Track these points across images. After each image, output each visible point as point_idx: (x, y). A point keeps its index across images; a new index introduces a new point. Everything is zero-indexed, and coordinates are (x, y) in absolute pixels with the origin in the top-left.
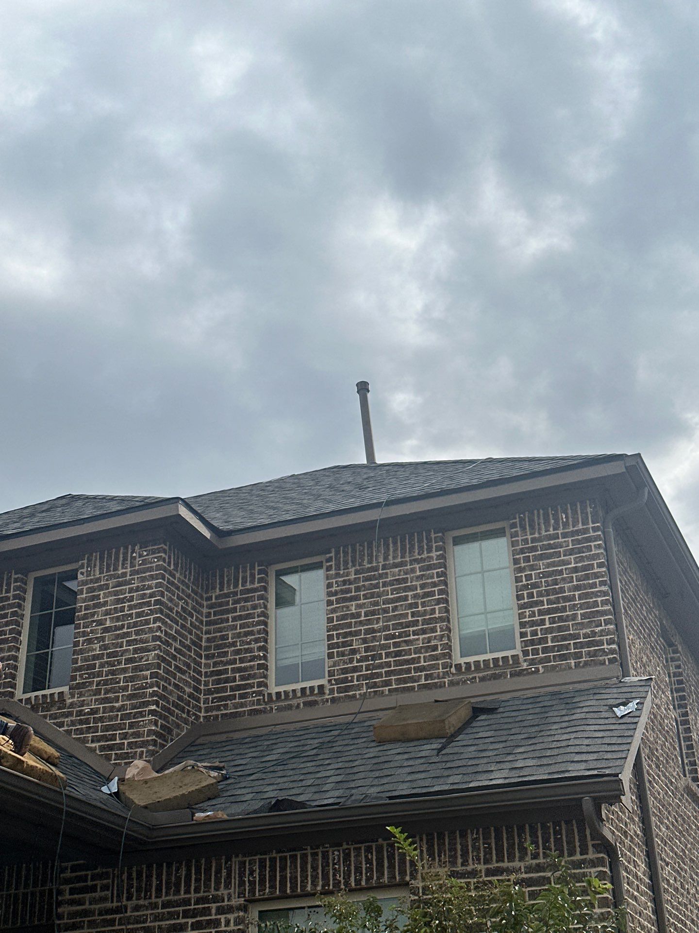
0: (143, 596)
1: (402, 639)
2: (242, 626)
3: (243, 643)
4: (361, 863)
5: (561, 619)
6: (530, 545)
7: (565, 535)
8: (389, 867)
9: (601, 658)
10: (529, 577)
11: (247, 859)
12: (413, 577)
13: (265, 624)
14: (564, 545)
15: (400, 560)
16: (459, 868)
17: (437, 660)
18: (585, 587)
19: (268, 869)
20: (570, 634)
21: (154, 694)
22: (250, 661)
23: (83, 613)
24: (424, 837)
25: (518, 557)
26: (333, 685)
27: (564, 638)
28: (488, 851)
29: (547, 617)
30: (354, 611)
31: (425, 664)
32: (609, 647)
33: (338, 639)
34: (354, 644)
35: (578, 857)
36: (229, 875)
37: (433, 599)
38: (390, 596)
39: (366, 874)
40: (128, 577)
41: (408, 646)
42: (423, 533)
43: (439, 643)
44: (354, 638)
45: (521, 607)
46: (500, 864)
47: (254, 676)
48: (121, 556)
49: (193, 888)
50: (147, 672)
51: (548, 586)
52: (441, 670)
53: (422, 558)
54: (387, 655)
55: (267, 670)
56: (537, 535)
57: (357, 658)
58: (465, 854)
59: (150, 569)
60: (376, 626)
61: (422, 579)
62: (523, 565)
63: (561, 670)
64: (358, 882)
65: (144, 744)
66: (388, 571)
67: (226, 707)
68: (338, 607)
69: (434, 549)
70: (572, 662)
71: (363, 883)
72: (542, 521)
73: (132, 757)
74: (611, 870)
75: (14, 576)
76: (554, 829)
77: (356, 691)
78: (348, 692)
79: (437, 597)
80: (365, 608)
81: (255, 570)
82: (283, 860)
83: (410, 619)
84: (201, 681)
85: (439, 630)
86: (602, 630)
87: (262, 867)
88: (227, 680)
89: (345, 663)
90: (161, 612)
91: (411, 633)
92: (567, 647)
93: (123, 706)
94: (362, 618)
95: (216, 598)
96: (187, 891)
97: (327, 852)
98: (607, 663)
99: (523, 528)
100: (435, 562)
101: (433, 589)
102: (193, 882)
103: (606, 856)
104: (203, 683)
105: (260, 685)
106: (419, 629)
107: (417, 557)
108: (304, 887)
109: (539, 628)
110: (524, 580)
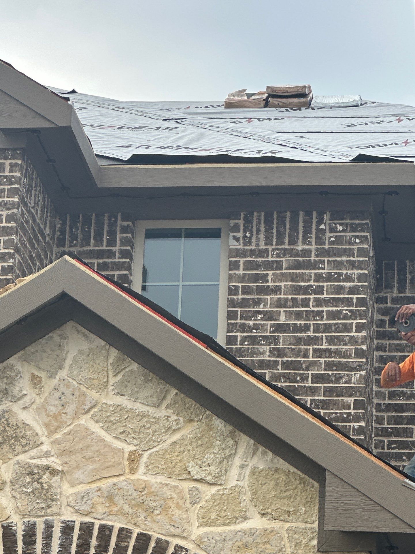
0: (339, 290)
23: (240, 297)
40: (313, 258)
48: (301, 225)
50: (349, 399)
75: (120, 223)
95: (392, 301)
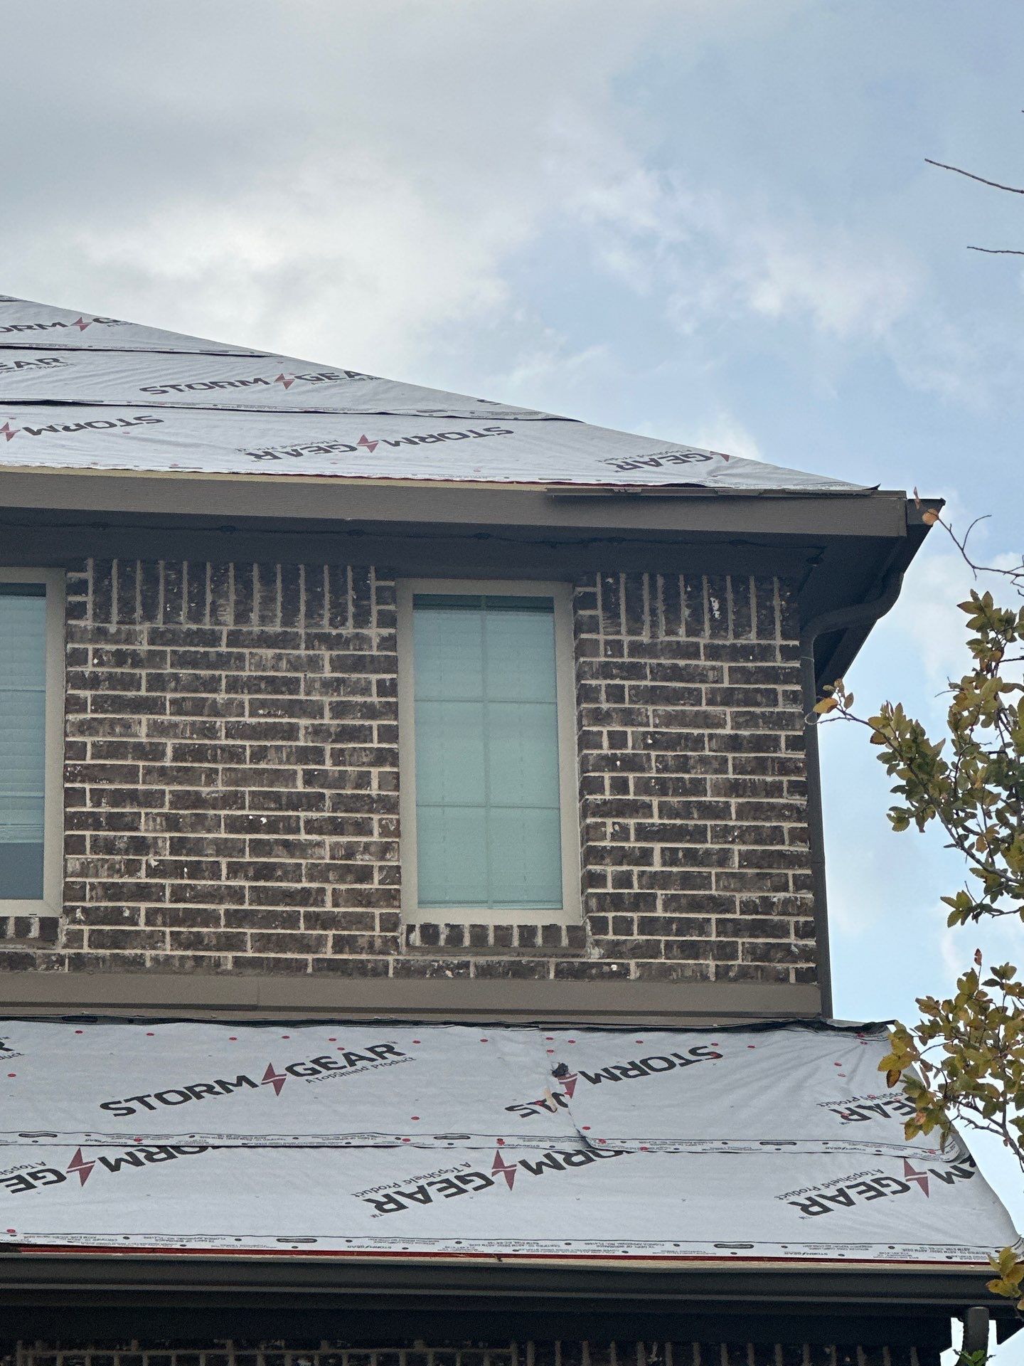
1: (276, 836)
5: (691, 856)
6: (626, 659)
7: (714, 653)
9: (780, 966)
10: (618, 740)
12: (313, 680)
14: (711, 675)
15: (279, 629)
17: (369, 904)
18: (754, 789)
20: (711, 898)
25: (594, 682)
26: (79, 922)
27: (695, 904)
29: (657, 847)
30: (144, 740)
31: (336, 910)
32: (801, 943)
33: (97, 804)
34: (142, 827)
37: (365, 749)
38: (247, 719)
41: (292, 856)
42: (345, 571)
43: (378, 864)
44: (143, 811)
45: (591, 810)
51: (666, 769)
52: (377, 932)
53: (339, 636)
54: (234, 870)
56: (645, 638)
57: (148, 865)
60: (204, 790)
61: (337, 690)
62: (604, 705)
63: (684, 979)
66: (246, 651)
68: (101, 721)
69: (374, 618)
70: (711, 965)
72: (661, 607)
77: (144, 948)
78: (123, 948)
79: (375, 745)
80: (176, 736)
83: (300, 788)
85: (376, 830)
86: (787, 902)
89: (113, 870)
91: (302, 824)
92: (702, 927)
94: (168, 763)
98: (792, 979)
99: (612, 614)
100: (375, 653)
101: (367, 723)
106: (325, 819)
107: (327, 631)
109: (636, 869)
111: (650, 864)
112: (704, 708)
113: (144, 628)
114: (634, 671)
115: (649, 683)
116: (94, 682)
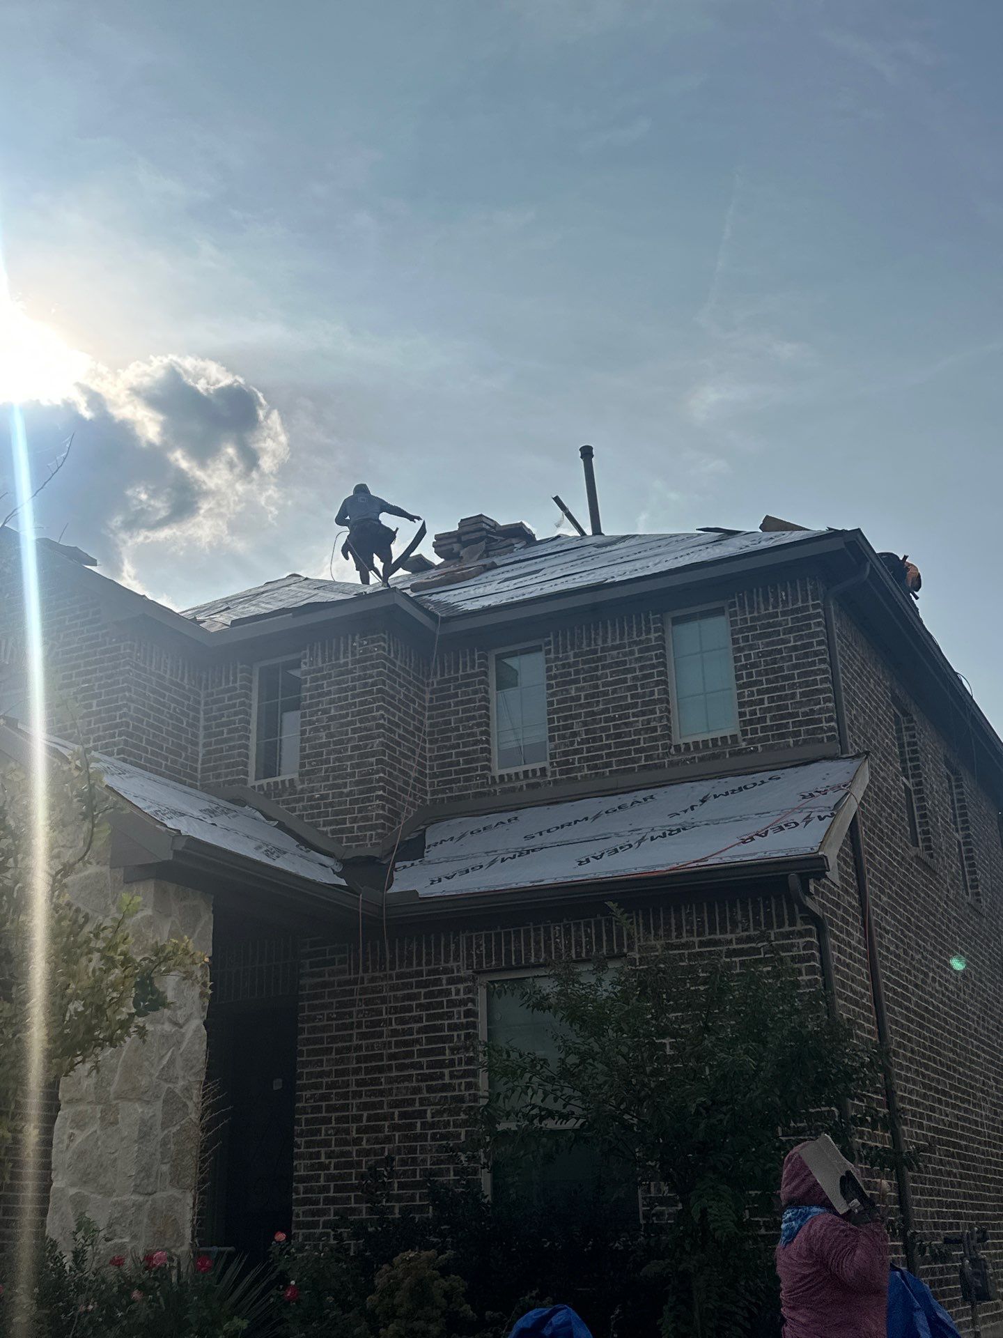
0: (365, 685)
1: (621, 721)
2: (464, 711)
3: (465, 728)
4: (581, 937)
5: (780, 698)
6: (749, 624)
7: (784, 613)
8: (607, 941)
9: (820, 736)
10: (748, 657)
11: (474, 934)
12: (632, 659)
13: (487, 708)
14: (784, 623)
15: (618, 643)
16: (674, 941)
17: (656, 741)
18: (804, 665)
19: (493, 943)
20: (789, 713)
21: (381, 779)
22: (473, 746)
23: (308, 702)
24: (640, 912)
25: (736, 636)
26: (555, 767)
28: (701, 925)
29: (766, 696)
30: (574, 695)
31: (645, 745)
32: (828, 725)
33: (559, 722)
34: (575, 727)
35: (787, 928)
36: (457, 949)
37: (652, 681)
38: (610, 679)
39: (586, 947)
40: (350, 666)
41: (628, 728)
42: (641, 615)
43: (658, 725)
44: (575, 721)
45: (739, 687)
46: (712, 937)
47: (477, 760)
48: (342, 645)
49: (424, 961)
50: (373, 759)
51: (767, 665)
52: (660, 751)
53: (640, 640)
54: (608, 737)
55: (490, 753)
56: (756, 614)
57: (578, 741)
58: (679, 928)
59: (371, 658)
60: (596, 709)
61: (640, 662)
62: (742, 645)
63: (780, 748)
64: (578, 954)
65: (372, 828)
66: (607, 653)
67: (451, 790)
68: (558, 691)
69: (652, 631)
70: (791, 740)
71: (584, 955)
72: (761, 599)
73: (362, 840)
74: (819, 940)
75: (239, 667)
76: (764, 903)
77: (578, 772)
78: (570, 774)
79: (656, 679)
80: (585, 691)
81: (474, 655)
82: (508, 934)
83: (630, 701)
84: (425, 765)
85: (658, 711)
86: (821, 709)
87: (488, 940)
88: (451, 764)
89: (566, 746)
90: (383, 700)
91: (631, 715)
92: (786, 726)
93: (351, 791)
94: (582, 701)
95: (438, 683)
96: (419, 964)
97: (549, 927)
98: (825, 740)
99: (742, 607)
100: (653, 644)
101: (652, 671)
102: (424, 955)
103: (814, 928)
104: (428, 767)
105: (484, 768)
106: (639, 711)
107: (636, 639)
108: (527, 959)
109: (758, 707)
110: (743, 660)
111: (763, 704)
112: (782, 637)
113: (571, 653)
114: (753, 628)
115: (758, 632)
116: (555, 677)
